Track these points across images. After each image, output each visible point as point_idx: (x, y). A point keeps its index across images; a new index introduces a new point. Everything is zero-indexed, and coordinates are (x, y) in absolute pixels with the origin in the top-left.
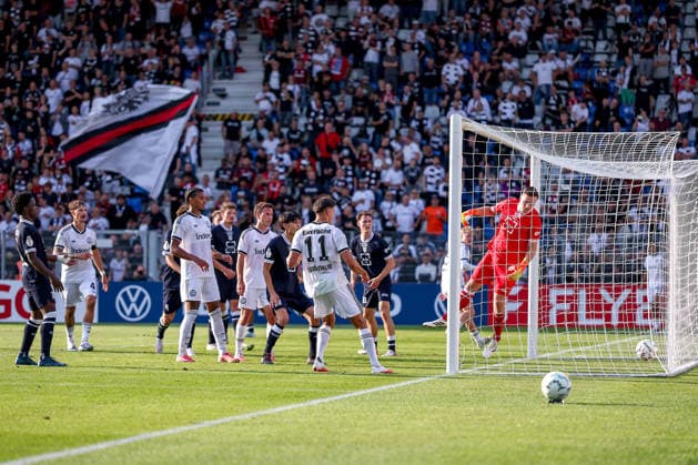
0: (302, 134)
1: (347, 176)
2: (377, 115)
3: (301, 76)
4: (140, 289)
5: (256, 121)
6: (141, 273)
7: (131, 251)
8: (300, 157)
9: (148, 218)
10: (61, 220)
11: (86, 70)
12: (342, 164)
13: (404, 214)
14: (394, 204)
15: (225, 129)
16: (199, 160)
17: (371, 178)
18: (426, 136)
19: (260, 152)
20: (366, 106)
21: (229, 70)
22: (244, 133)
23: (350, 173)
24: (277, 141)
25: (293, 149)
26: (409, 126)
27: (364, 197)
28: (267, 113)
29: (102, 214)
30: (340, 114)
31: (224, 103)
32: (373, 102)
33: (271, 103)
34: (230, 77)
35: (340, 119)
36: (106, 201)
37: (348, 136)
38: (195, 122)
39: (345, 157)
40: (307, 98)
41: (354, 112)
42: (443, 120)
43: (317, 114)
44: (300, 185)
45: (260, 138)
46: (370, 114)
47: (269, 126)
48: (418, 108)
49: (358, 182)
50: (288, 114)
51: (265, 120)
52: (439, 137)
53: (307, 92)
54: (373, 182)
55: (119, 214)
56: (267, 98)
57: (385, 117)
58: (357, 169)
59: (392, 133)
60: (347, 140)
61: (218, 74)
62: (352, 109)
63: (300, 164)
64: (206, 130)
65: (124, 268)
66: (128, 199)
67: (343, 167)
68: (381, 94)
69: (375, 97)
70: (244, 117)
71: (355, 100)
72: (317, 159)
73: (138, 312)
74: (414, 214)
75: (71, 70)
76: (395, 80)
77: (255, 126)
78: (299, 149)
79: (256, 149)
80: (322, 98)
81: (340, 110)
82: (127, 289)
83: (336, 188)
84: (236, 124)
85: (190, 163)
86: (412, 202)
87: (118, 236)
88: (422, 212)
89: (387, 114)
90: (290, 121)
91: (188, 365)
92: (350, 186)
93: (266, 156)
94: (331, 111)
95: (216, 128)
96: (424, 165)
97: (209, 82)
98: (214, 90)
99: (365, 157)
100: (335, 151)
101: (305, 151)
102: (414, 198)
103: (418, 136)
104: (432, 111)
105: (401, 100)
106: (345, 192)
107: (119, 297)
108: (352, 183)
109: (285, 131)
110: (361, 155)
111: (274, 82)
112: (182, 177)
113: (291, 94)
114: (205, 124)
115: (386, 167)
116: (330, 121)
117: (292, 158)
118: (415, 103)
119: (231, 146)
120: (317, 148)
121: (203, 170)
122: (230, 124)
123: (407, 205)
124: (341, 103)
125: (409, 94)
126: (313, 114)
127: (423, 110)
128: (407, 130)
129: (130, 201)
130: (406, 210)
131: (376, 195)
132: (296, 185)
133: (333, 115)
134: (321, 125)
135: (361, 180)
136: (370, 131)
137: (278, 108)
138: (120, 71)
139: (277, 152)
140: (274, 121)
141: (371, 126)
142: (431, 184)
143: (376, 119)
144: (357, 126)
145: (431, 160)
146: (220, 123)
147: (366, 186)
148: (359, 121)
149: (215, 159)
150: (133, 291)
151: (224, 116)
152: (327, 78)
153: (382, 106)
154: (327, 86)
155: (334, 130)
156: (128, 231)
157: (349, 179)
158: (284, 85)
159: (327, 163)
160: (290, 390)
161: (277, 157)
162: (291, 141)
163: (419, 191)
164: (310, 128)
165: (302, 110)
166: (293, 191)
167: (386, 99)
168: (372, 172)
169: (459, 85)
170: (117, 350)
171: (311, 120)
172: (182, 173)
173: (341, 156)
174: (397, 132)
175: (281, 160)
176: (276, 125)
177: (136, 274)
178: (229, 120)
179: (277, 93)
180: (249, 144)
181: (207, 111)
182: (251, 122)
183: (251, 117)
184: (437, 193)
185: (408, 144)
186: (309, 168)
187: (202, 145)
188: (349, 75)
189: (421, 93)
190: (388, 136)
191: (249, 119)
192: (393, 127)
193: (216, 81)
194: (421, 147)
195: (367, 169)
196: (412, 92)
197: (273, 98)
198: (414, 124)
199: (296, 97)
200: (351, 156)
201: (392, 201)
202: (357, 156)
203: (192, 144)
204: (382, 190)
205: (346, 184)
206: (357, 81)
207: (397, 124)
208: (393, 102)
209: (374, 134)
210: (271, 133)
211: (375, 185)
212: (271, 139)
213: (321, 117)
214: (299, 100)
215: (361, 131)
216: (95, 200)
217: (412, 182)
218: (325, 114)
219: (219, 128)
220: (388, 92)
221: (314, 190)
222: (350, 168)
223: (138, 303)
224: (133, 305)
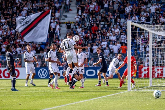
0: (88, 27)
1: (100, 38)
2: (108, 21)
3: (87, 11)
4: (44, 69)
5: (75, 23)
6: (45, 65)
7: (42, 59)
8: (87, 33)
9: (47, 50)
10: (23, 51)
11: (29, 11)
12: (98, 35)
13: (116, 48)
14: (113, 45)
15: (67, 26)
16: (60, 34)
17: (106, 38)
18: (121, 27)
19: (76, 32)
20: (105, 19)
21: (68, 10)
22: (72, 27)
23: (101, 37)
24: (81, 29)
25: (85, 31)
26: (116, 24)
27: (104, 44)
28: (78, 21)
29: (34, 49)
30: (98, 21)
31: (66, 19)
32: (106, 18)
33: (79, 19)
34: (68, 12)
35: (98, 23)
36: (35, 46)
37: (100, 27)
38: (59, 24)
39: (99, 33)
40: (89, 17)
41: (101, 21)
42: (126, 23)
43: (92, 21)
44: (88, 41)
45: (76, 28)
46: (106, 22)
47: (79, 25)
48: (119, 19)
49: (103, 40)
50: (84, 22)
51: (77, 23)
52: (125, 27)
53: (89, 16)
54: (107, 39)
55: (39, 49)
56: (78, 17)
57: (110, 22)
58: (103, 36)
59: (112, 26)
60: (100, 28)
61: (64, 11)
62: (101, 20)
63: (87, 35)
64: (62, 26)
65: (40, 64)
66: (41, 45)
67: (99, 36)
68: (109, 16)
69: (107, 17)
70: (72, 22)
71: (102, 17)
72: (92, 34)
73: (44, 76)
74: (118, 48)
75: (25, 11)
76: (112, 12)
77: (75, 25)
78: (87, 31)
79: (75, 31)
80: (93, 17)
81: (98, 20)
82: (41, 69)
83: (97, 41)
84: (70, 25)
85: (58, 35)
86: (118, 45)
87: (39, 55)
88: (120, 47)
89: (111, 21)
90: (84, 23)
91: (58, 90)
92: (101, 41)
93: (78, 33)
94: (95, 21)
95: (64, 26)
96: (121, 35)
97: (62, 13)
98: (64, 15)
99: (105, 33)
100: (97, 31)
101: (89, 31)
102: (118, 44)
103: (119, 27)
104: (123, 20)
105: (114, 17)
106: (99, 42)
107: (39, 72)
108: (101, 40)
109: (83, 26)
110: (104, 32)
111: (80, 13)
112: (55, 39)
113: (84, 16)
114: (61, 25)
115: (110, 35)
116: (95, 23)
117: (85, 33)
118: (118, 18)
119: (69, 30)
120: (92, 31)
121: (61, 37)
122: (68, 24)
123: (116, 45)
124: (98, 18)
125: (116, 15)
126: (90, 21)
127: (120, 20)
128: (116, 25)
129: (41, 46)
130: (116, 47)
131: (108, 43)
132: (86, 41)
133: (96, 22)
134: (93, 24)
135: (104, 39)
136: (106, 26)
137: (81, 20)
138: (38, 10)
139: (81, 32)
140: (80, 24)
141: (106, 24)
142: (123, 40)
143: (108, 22)
144: (102, 24)
145: (123, 33)
146: (65, 24)
147: (105, 41)
148: (103, 23)
149: (64, 34)
150: (43, 70)
151: (66, 22)
152: (94, 12)
153: (109, 19)
154: (94, 14)
155: (96, 26)
156: (41, 54)
157: (101, 39)
158: (82, 14)
159: (95, 35)
160: (86, 96)
161: (81, 33)
162: (85, 29)
163: (120, 42)
164: (90, 25)
165: (87, 20)
166: (85, 42)
167: (110, 17)
168: (107, 37)
169: (130, 13)
170: (38, 86)
171: (90, 23)
172: (55, 38)
173: (98, 33)
174: (113, 26)
175: (82, 34)
176: (81, 25)
177: (43, 65)
178: (68, 23)
179: (81, 16)
180: (73, 30)
181: (62, 21)
182: (74, 24)
183: (74, 22)
184: (124, 42)
185: (116, 29)
186: (90, 36)
187: (61, 30)
188: (100, 11)
189: (119, 15)
190: (111, 27)
191: (73, 23)
192: (112, 25)
193: (64, 13)
194: (120, 30)
195: (105, 36)
196: (117, 15)
197: (80, 17)
198: (118, 24)
199: (86, 17)
200: (101, 33)
201: (112, 44)
202: (103, 33)
203: (58, 30)
204: (110, 42)
205: (100, 40)
206: (102, 12)
207: (113, 24)
208: (112, 18)
209: (107, 26)
210: (79, 27)
211: (108, 40)
212: (79, 28)
213: (93, 22)
214: (87, 18)
215: (103, 26)
216: (32, 46)
217: (118, 39)
218: (94, 21)
219: (65, 26)
220: (111, 15)
221: (91, 42)
222: (101, 36)
223: (44, 73)
224: (43, 74)
